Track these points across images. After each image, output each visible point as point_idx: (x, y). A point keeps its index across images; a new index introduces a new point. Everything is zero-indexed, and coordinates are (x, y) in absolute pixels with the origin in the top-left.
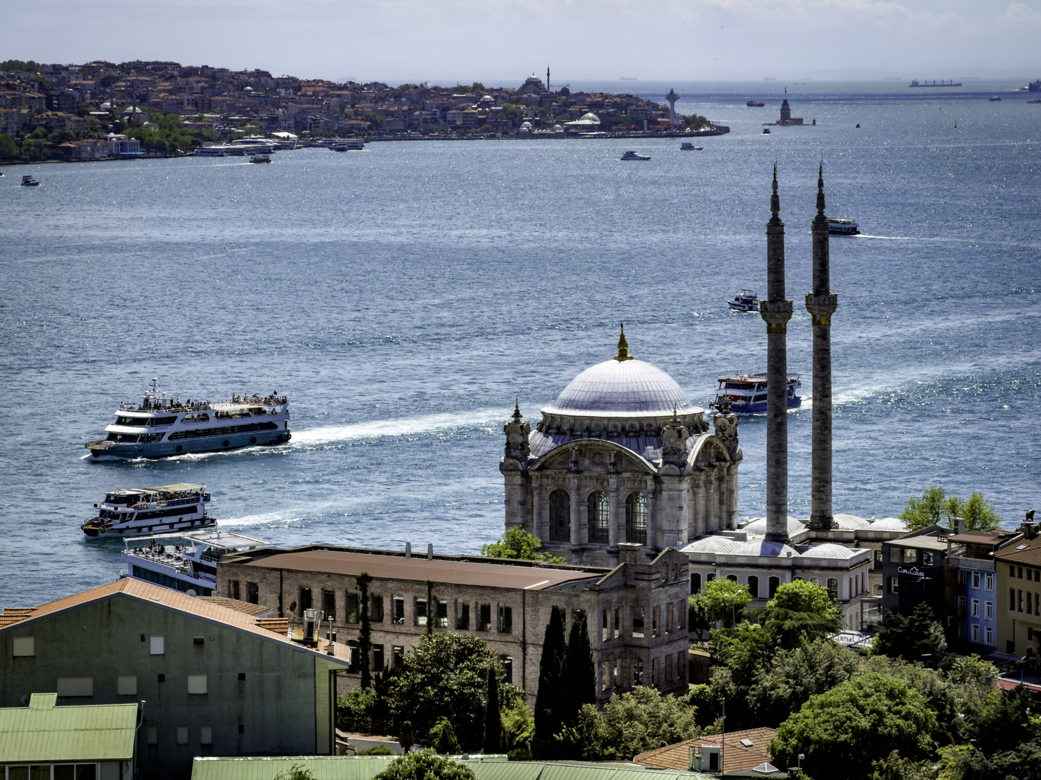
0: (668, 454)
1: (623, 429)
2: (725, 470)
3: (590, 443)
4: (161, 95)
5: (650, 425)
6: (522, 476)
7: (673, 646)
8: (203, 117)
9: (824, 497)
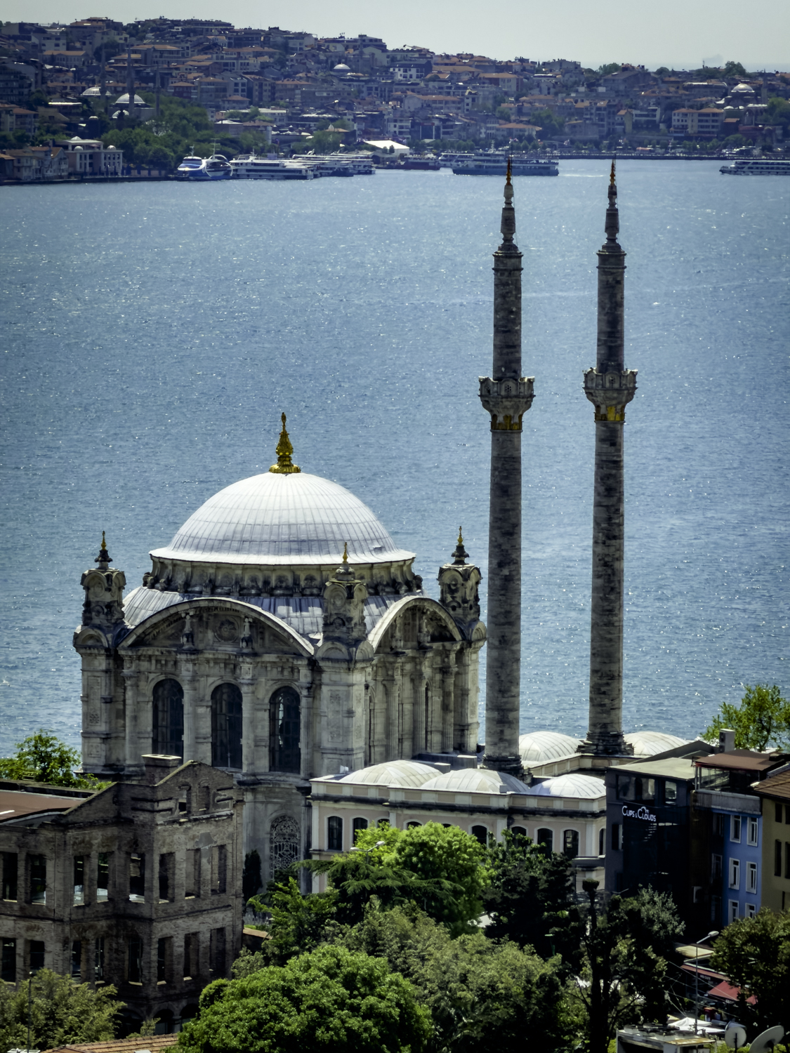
0: (331, 624)
1: (266, 582)
2: (453, 656)
3: (211, 604)
4: (191, 76)
5: (310, 579)
6: (108, 657)
7: (201, 919)
8: (258, 114)
9: (607, 701)
